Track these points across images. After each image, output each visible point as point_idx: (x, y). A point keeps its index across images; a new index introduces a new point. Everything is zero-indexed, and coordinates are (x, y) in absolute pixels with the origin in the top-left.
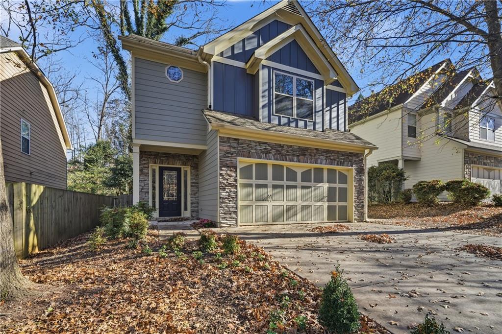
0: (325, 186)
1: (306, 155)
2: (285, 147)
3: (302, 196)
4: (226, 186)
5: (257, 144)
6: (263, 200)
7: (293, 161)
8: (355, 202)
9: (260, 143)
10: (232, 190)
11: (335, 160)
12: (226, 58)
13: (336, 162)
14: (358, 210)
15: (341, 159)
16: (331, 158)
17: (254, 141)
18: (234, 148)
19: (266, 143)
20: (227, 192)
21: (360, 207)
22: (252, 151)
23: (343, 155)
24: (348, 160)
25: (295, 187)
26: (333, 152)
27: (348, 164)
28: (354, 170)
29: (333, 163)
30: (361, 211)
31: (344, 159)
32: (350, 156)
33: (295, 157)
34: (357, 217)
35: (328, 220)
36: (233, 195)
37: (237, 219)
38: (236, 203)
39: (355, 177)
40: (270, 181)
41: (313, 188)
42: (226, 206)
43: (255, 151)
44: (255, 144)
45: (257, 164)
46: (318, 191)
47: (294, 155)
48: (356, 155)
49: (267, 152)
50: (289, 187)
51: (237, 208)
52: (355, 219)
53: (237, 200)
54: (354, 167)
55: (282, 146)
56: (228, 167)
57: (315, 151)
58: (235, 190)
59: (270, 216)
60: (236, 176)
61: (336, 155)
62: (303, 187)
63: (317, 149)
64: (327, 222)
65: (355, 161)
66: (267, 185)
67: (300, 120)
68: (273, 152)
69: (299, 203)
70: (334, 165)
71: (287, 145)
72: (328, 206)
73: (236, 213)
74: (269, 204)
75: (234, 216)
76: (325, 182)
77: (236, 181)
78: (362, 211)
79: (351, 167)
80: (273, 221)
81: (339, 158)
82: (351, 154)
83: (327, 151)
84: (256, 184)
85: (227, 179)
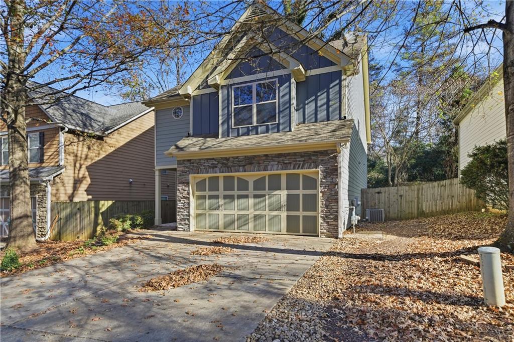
0: (283, 194)
1: (253, 163)
2: (231, 159)
3: (255, 205)
4: (182, 198)
5: (206, 161)
6: (215, 210)
7: (239, 171)
8: (322, 211)
9: (207, 159)
10: (186, 201)
11: (290, 163)
12: (202, 89)
13: (292, 166)
14: (327, 223)
15: (300, 161)
16: (285, 162)
17: (202, 159)
18: (187, 167)
19: (213, 159)
20: (182, 203)
21: (332, 219)
22: (201, 167)
23: (302, 156)
24: (310, 161)
25: (247, 197)
26: (289, 154)
27: (310, 165)
28: (320, 172)
29: (289, 167)
30: (332, 223)
31: (304, 161)
32: (314, 155)
33: (241, 168)
34: (325, 231)
35: (287, 232)
36: (187, 206)
37: (189, 225)
38: (189, 212)
39: (321, 181)
40: (221, 192)
41: (267, 197)
42: (182, 214)
43: (204, 167)
44: (204, 161)
45: (210, 178)
46: (273, 199)
47: (240, 166)
48: (325, 153)
49: (214, 167)
50: (240, 197)
51: (189, 216)
52: (322, 233)
53: (189, 210)
54: (320, 169)
55: (227, 159)
56: (183, 183)
57: (264, 158)
58: (188, 201)
59: (221, 223)
60: (189, 190)
61: (292, 157)
62: (255, 196)
63: (266, 155)
64: (286, 233)
65: (322, 160)
66: (218, 195)
67: (260, 126)
68: (220, 165)
69: (251, 212)
70: (290, 169)
71: (232, 157)
72: (287, 216)
73: (188, 220)
74: (221, 213)
75: (187, 222)
76: (283, 190)
77: (188, 194)
78: (334, 223)
79: (314, 169)
80: (224, 229)
81: (296, 161)
82: (317, 153)
83: (280, 155)
84: (209, 196)
85: (182, 193)
